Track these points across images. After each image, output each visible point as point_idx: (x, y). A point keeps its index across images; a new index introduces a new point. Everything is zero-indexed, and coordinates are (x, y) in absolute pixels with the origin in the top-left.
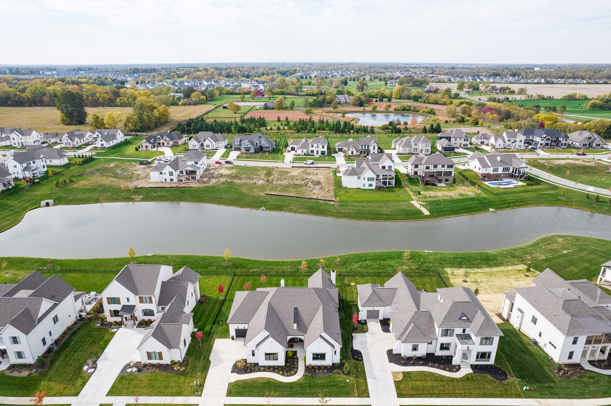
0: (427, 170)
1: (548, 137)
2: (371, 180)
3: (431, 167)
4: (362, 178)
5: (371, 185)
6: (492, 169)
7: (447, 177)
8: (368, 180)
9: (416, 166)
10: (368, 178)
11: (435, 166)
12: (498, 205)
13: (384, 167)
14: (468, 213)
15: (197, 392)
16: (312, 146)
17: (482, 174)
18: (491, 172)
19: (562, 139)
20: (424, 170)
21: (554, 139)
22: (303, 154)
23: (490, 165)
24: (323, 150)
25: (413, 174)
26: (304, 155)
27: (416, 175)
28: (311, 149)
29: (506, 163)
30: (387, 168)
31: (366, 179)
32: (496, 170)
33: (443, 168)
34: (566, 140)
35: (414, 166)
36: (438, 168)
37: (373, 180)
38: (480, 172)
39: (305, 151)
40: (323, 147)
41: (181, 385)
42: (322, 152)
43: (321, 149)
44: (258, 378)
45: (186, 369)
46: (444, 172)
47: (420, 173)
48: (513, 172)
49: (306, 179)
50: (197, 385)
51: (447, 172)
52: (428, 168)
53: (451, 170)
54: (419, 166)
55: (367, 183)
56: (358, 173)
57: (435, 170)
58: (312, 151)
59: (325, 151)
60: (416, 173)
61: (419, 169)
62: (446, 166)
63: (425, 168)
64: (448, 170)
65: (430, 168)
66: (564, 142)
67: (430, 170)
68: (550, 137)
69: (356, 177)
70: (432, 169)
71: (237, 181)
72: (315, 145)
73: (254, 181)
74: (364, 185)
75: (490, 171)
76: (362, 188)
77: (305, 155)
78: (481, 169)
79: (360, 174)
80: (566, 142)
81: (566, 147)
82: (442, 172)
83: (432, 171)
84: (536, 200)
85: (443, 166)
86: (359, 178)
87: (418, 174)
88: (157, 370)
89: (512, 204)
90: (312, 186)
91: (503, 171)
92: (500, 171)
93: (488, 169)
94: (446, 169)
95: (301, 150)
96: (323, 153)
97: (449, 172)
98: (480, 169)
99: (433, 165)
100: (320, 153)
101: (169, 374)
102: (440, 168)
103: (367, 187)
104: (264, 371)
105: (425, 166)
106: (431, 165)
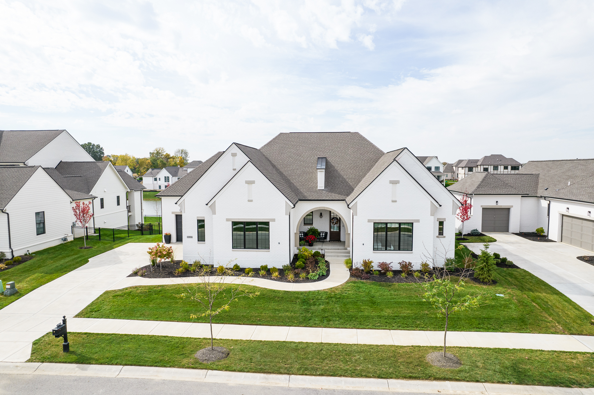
3: (491, 169)
9: (471, 170)
33: (506, 170)
35: (467, 169)
36: (499, 171)
50: (3, 293)
54: (474, 168)
62: (509, 167)
63: (482, 170)
85: (506, 168)
99: (492, 167)
102: (502, 171)
105: (482, 167)
106: (490, 166)
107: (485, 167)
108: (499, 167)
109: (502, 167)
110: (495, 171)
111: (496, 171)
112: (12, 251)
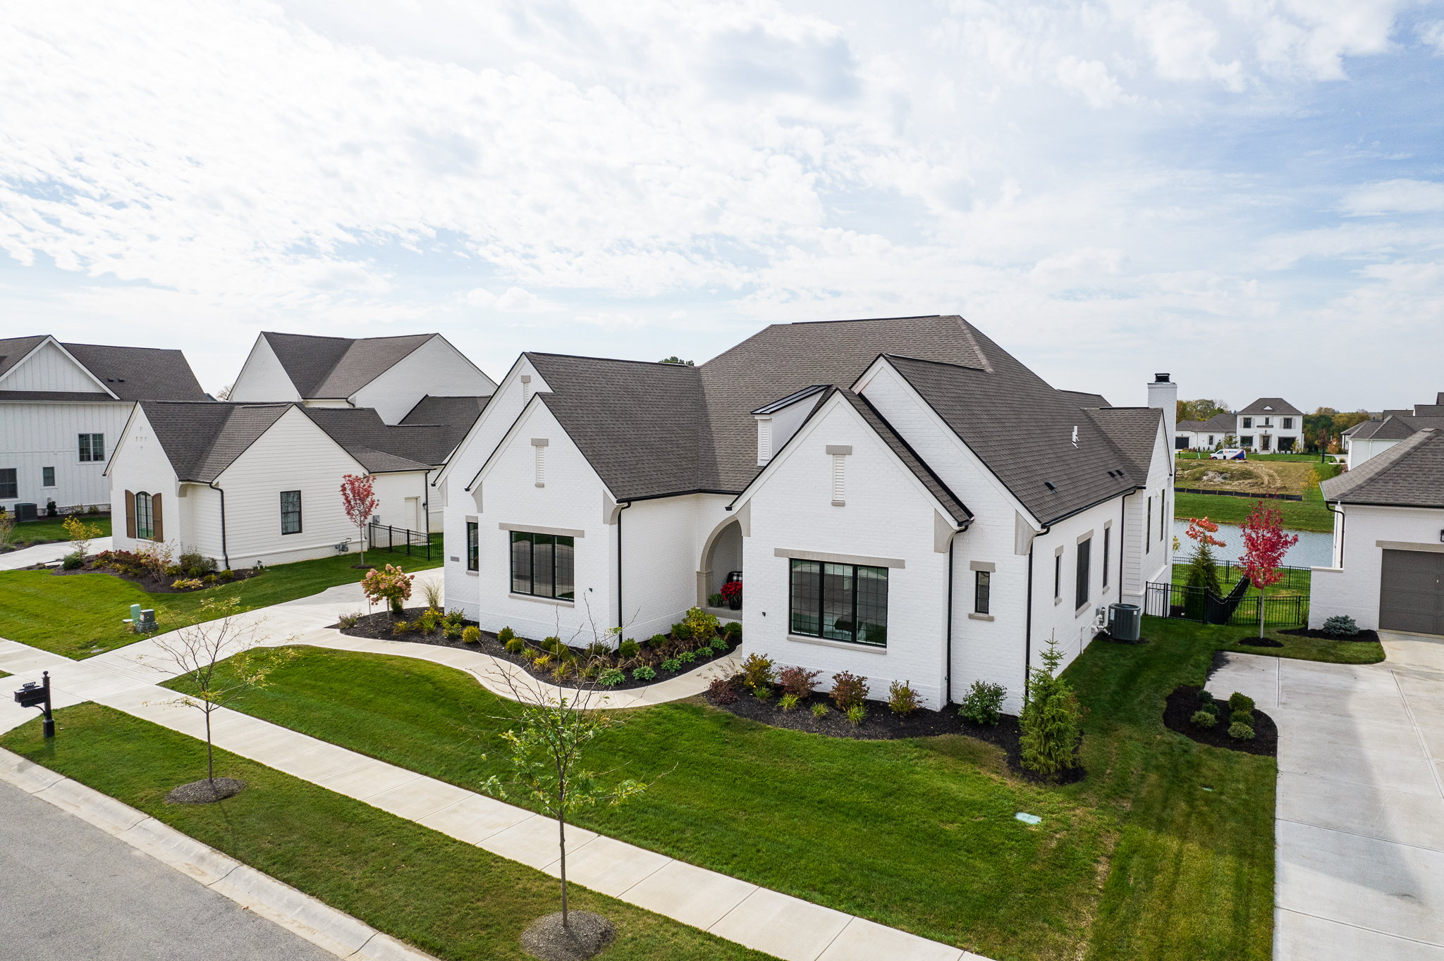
16: (1248, 424)
22: (1213, 447)
24: (1287, 433)
28: (1241, 432)
39: (1219, 438)
40: (1287, 424)
42: (1282, 439)
43: (1277, 432)
50: (136, 627)
59: (1294, 440)
72: (1258, 421)
90: (1218, 479)
95: (1205, 437)
96: (1286, 443)
100: (1274, 445)
112: (227, 560)
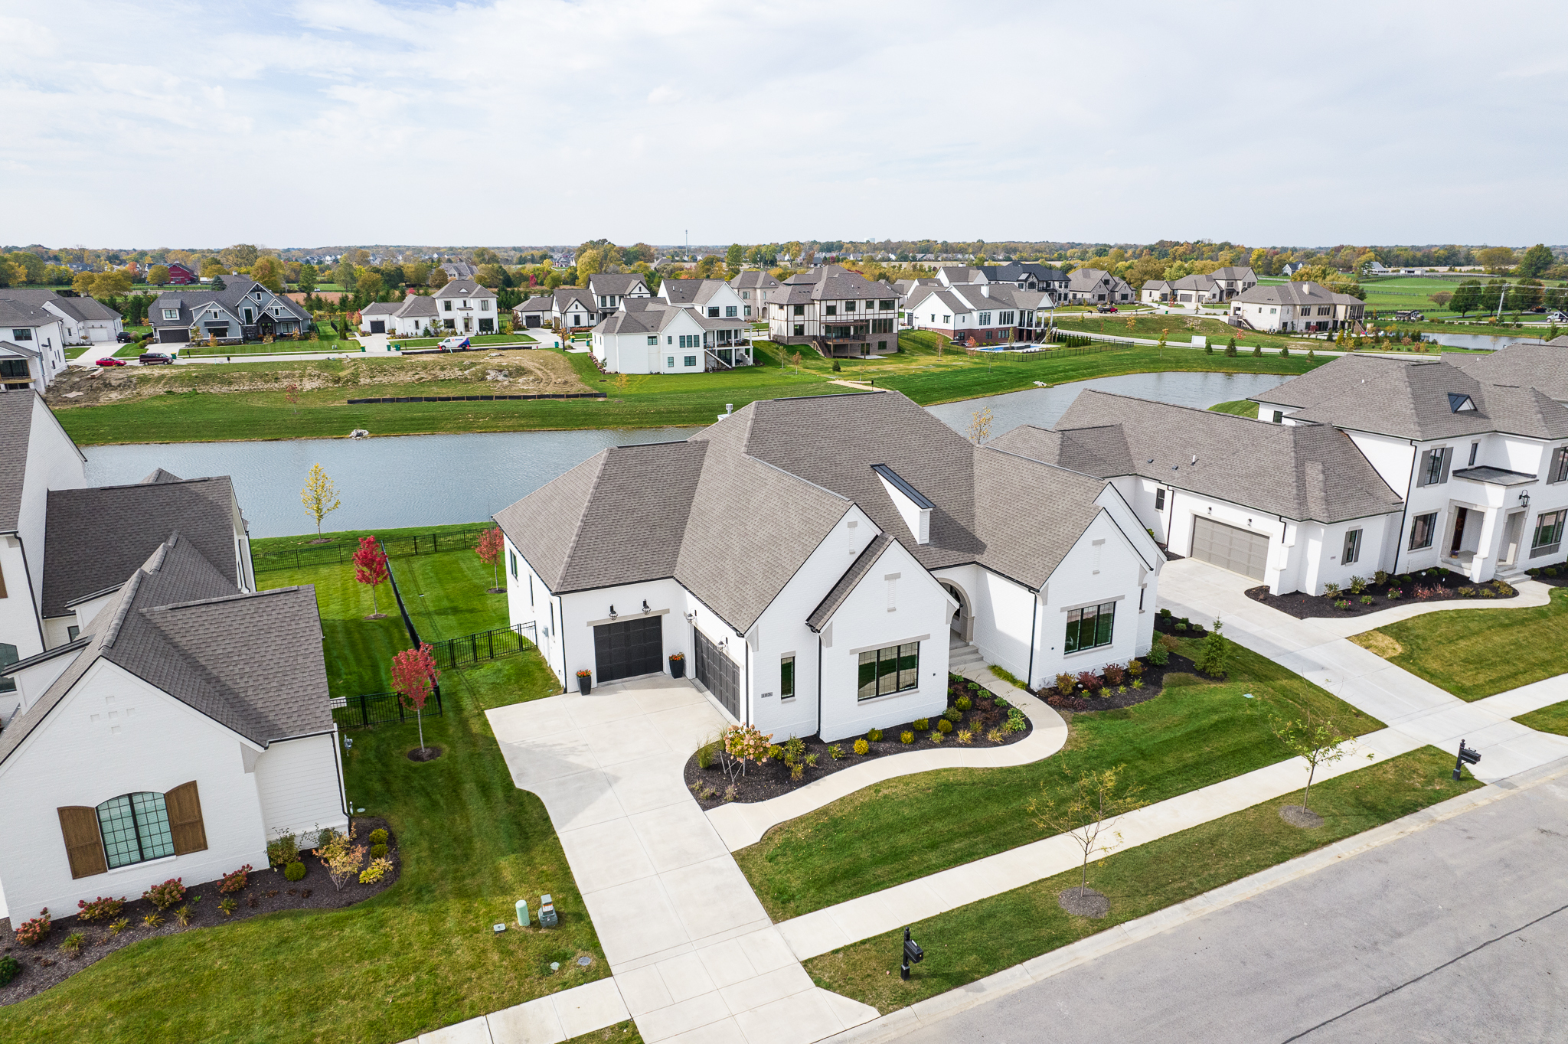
0: (831, 318)
1: (1030, 280)
2: (690, 345)
3: (841, 307)
4: (662, 338)
5: (690, 361)
6: (976, 315)
7: (884, 337)
8: (682, 345)
9: (799, 310)
10: (682, 338)
11: (851, 307)
12: (1044, 375)
13: (714, 312)
14: (992, 391)
15: (563, 958)
16: (448, 307)
17: (955, 332)
18: (977, 326)
19: (1057, 284)
20: (823, 318)
21: (1041, 286)
22: (420, 332)
23: (969, 305)
24: (486, 315)
25: (792, 334)
26: (425, 335)
27: (800, 338)
28: (444, 315)
29: (1003, 302)
30: (723, 314)
31: (676, 341)
32: (984, 319)
33: (870, 311)
34: (1066, 287)
35: (792, 309)
36: (857, 312)
37: (697, 345)
38: (950, 326)
39: (425, 322)
40: (485, 307)
41: (416, 953)
42: (481, 321)
43: (477, 314)
44: (877, 787)
45: (398, 865)
46: (874, 320)
47: (813, 329)
48: (1020, 325)
49: (473, 364)
50: (535, 924)
51: (880, 320)
52: (831, 310)
53: (890, 316)
54: (806, 307)
55: (680, 353)
56: (649, 326)
57: (850, 317)
58: (450, 324)
59: (491, 320)
60: (799, 331)
61: (807, 318)
62: (877, 303)
63: (824, 312)
64: (884, 315)
65: (838, 313)
66: (1062, 290)
67: (838, 318)
68: (1035, 280)
69: (643, 338)
70: (843, 316)
71: (216, 389)
72: (457, 303)
73: (285, 383)
74: (671, 361)
75: (973, 322)
76: (665, 369)
77: (427, 332)
78: (952, 319)
79: (656, 327)
80: (1067, 291)
81: (1066, 303)
82: (868, 321)
83: (844, 318)
84: (1116, 365)
85: (870, 305)
86: (652, 339)
87: (806, 334)
88: (169, 928)
89: (1074, 373)
90: (501, 378)
91: (1000, 323)
92: (995, 323)
93: (967, 316)
94: (876, 313)
95: (411, 321)
96: (486, 324)
97: (885, 320)
98: (946, 318)
99: (844, 302)
100: (475, 326)
101: (286, 923)
102: (862, 312)
103: (680, 367)
104: (872, 754)
105: (824, 304)
106: (839, 302)
107: (832, 303)
108: (857, 302)
109: (863, 303)
110: (849, 313)
111: (851, 313)
